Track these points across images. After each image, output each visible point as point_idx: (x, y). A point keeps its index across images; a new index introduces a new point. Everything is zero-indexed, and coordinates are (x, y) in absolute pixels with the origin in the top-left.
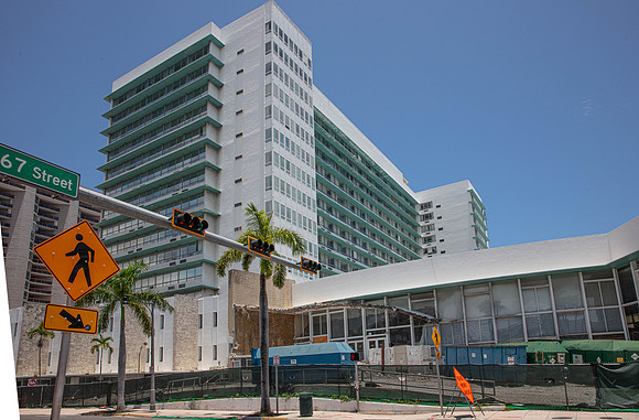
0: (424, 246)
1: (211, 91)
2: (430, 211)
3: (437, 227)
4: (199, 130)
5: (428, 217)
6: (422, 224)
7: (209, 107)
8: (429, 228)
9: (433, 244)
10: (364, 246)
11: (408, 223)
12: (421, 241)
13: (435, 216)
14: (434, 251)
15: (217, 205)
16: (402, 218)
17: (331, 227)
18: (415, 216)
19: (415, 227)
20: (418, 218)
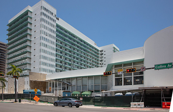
0: (100, 63)
1: (29, 26)
2: (102, 52)
3: (104, 57)
4: (26, 36)
5: (102, 54)
6: (100, 56)
7: (28, 30)
8: (102, 57)
9: (102, 62)
10: (78, 63)
11: (95, 56)
12: (100, 61)
13: (104, 54)
14: (103, 64)
15: (30, 55)
16: (93, 54)
17: (66, 59)
18: (98, 54)
19: (98, 57)
20: (99, 54)
